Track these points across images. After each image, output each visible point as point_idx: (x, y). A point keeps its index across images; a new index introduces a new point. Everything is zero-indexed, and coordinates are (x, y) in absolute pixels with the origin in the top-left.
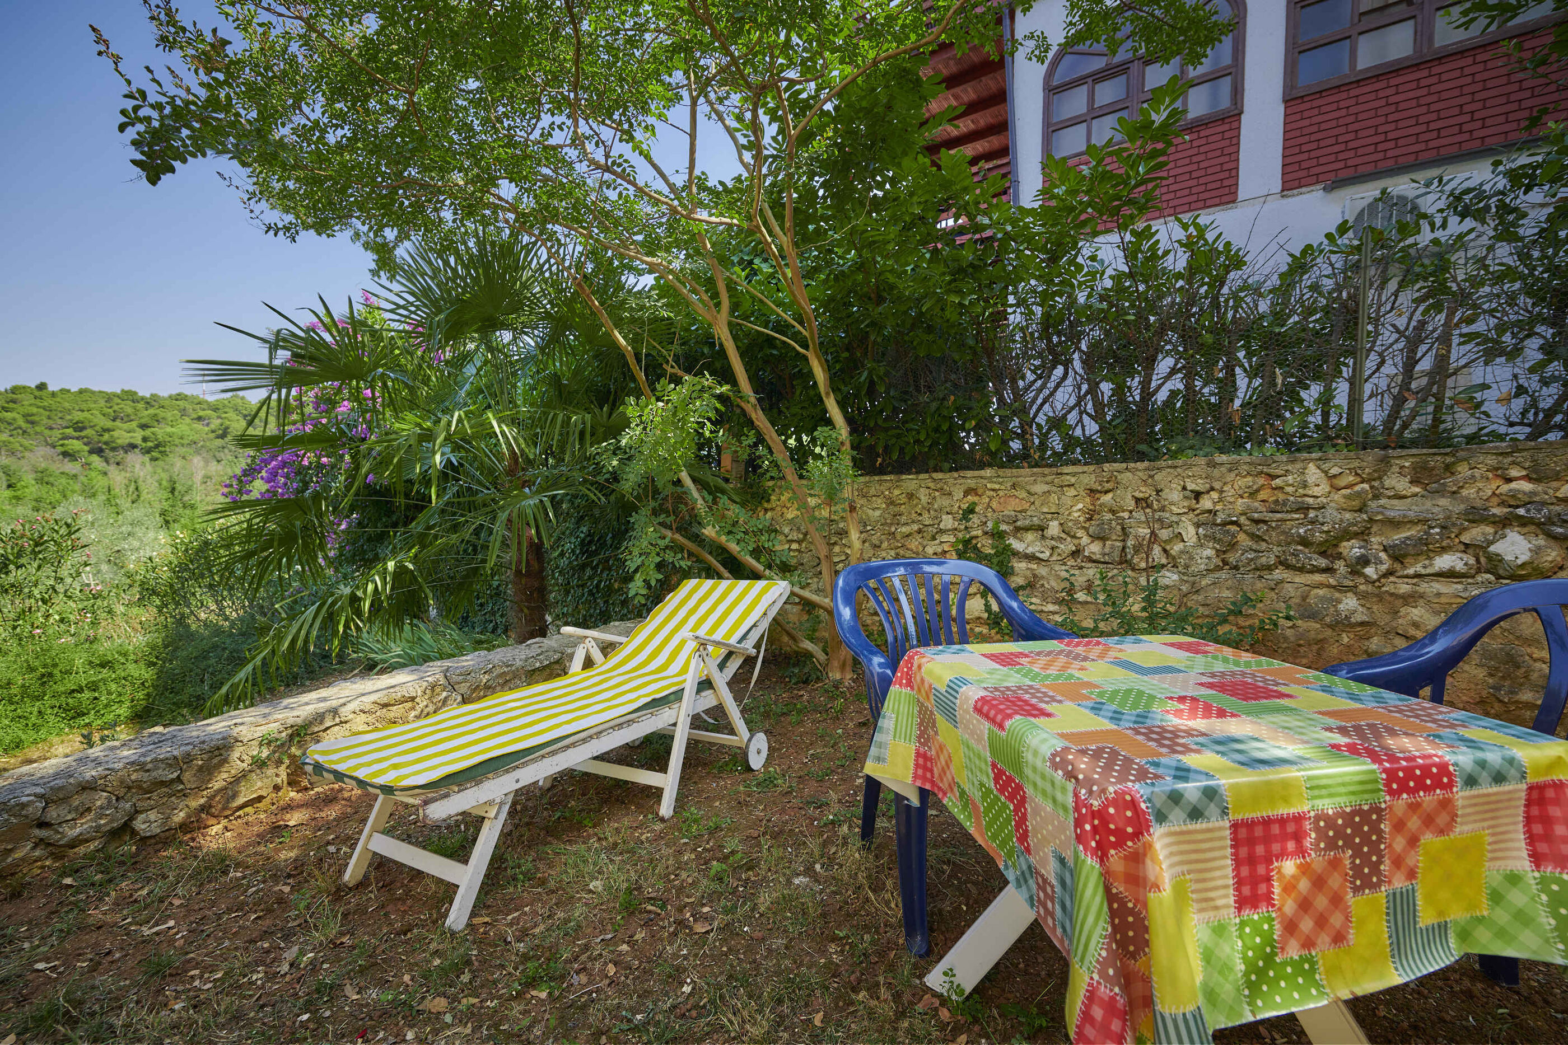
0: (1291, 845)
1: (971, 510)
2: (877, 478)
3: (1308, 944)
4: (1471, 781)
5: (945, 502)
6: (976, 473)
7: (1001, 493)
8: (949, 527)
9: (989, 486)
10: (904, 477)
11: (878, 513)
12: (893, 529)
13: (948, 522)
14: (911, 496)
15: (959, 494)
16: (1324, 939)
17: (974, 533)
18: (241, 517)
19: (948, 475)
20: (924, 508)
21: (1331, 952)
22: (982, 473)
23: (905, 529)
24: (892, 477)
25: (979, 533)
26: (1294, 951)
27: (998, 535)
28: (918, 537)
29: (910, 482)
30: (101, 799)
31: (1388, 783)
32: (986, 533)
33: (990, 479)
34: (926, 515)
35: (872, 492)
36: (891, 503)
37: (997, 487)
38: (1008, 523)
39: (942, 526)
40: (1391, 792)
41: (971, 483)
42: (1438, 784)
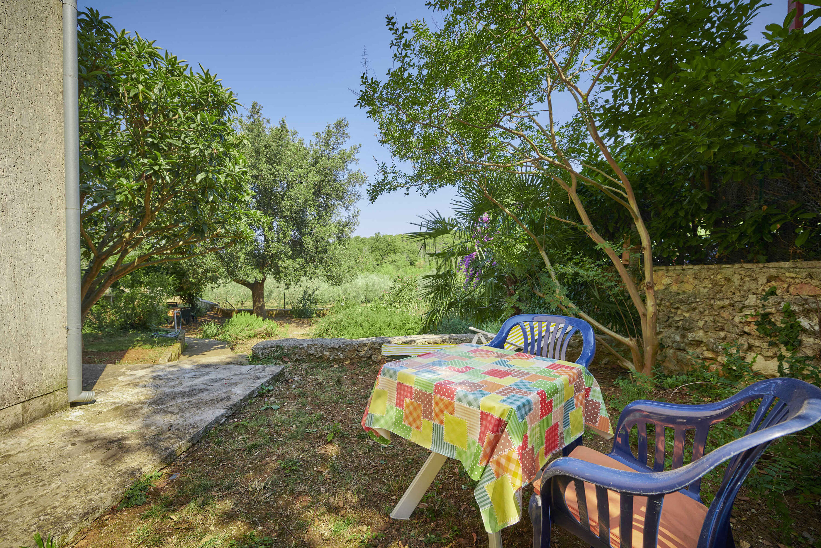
0: (409, 395)
1: (773, 293)
2: (706, 266)
3: (410, 424)
4: (460, 400)
5: (753, 286)
6: (777, 264)
7: (797, 281)
8: (752, 304)
9: (787, 274)
10: (724, 266)
11: (706, 290)
12: (712, 302)
13: (752, 300)
14: (728, 280)
15: (763, 280)
16: (414, 425)
17: (769, 310)
18: (430, 280)
19: (755, 265)
20: (736, 289)
21: (416, 430)
22: (782, 264)
23: (720, 303)
24: (716, 266)
25: (773, 310)
26: (406, 424)
27: (789, 314)
28: (730, 309)
29: (728, 270)
30: (366, 348)
31: (435, 389)
32: (778, 311)
33: (788, 270)
34: (737, 294)
35: (703, 276)
36: (715, 284)
37: (794, 275)
38: (798, 305)
39: (746, 303)
40: (435, 392)
41: (773, 272)
42: (449, 396)
